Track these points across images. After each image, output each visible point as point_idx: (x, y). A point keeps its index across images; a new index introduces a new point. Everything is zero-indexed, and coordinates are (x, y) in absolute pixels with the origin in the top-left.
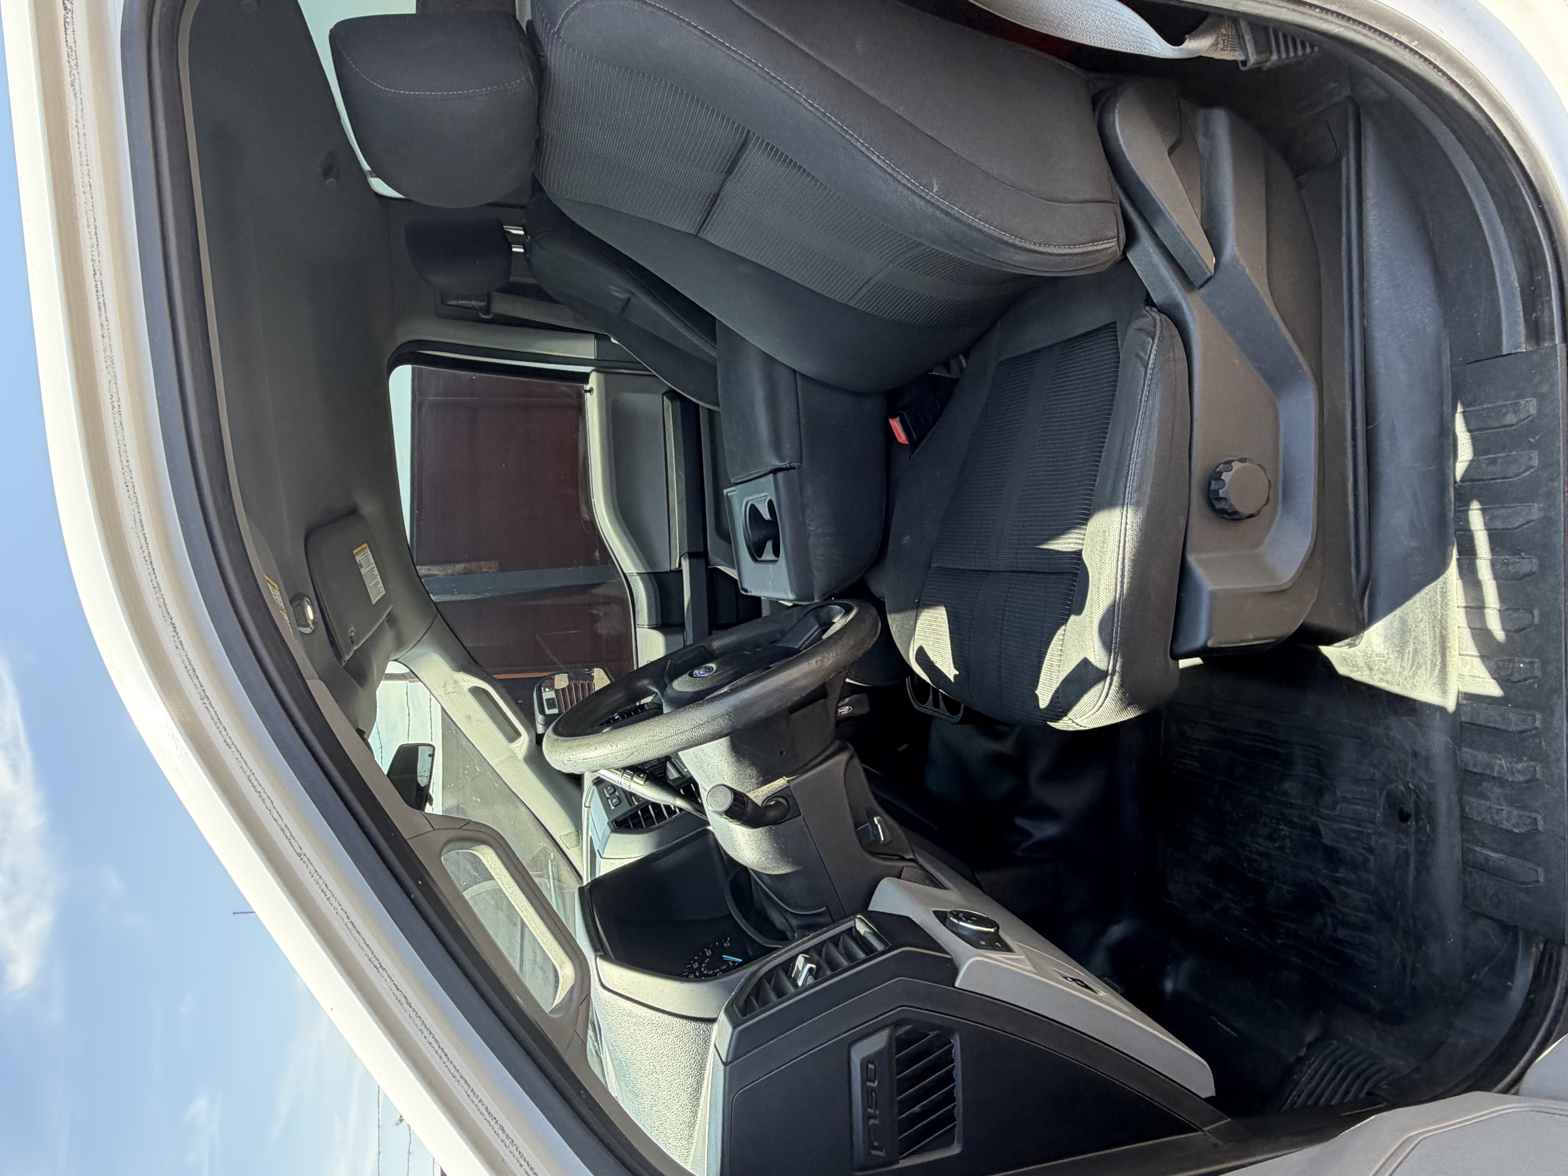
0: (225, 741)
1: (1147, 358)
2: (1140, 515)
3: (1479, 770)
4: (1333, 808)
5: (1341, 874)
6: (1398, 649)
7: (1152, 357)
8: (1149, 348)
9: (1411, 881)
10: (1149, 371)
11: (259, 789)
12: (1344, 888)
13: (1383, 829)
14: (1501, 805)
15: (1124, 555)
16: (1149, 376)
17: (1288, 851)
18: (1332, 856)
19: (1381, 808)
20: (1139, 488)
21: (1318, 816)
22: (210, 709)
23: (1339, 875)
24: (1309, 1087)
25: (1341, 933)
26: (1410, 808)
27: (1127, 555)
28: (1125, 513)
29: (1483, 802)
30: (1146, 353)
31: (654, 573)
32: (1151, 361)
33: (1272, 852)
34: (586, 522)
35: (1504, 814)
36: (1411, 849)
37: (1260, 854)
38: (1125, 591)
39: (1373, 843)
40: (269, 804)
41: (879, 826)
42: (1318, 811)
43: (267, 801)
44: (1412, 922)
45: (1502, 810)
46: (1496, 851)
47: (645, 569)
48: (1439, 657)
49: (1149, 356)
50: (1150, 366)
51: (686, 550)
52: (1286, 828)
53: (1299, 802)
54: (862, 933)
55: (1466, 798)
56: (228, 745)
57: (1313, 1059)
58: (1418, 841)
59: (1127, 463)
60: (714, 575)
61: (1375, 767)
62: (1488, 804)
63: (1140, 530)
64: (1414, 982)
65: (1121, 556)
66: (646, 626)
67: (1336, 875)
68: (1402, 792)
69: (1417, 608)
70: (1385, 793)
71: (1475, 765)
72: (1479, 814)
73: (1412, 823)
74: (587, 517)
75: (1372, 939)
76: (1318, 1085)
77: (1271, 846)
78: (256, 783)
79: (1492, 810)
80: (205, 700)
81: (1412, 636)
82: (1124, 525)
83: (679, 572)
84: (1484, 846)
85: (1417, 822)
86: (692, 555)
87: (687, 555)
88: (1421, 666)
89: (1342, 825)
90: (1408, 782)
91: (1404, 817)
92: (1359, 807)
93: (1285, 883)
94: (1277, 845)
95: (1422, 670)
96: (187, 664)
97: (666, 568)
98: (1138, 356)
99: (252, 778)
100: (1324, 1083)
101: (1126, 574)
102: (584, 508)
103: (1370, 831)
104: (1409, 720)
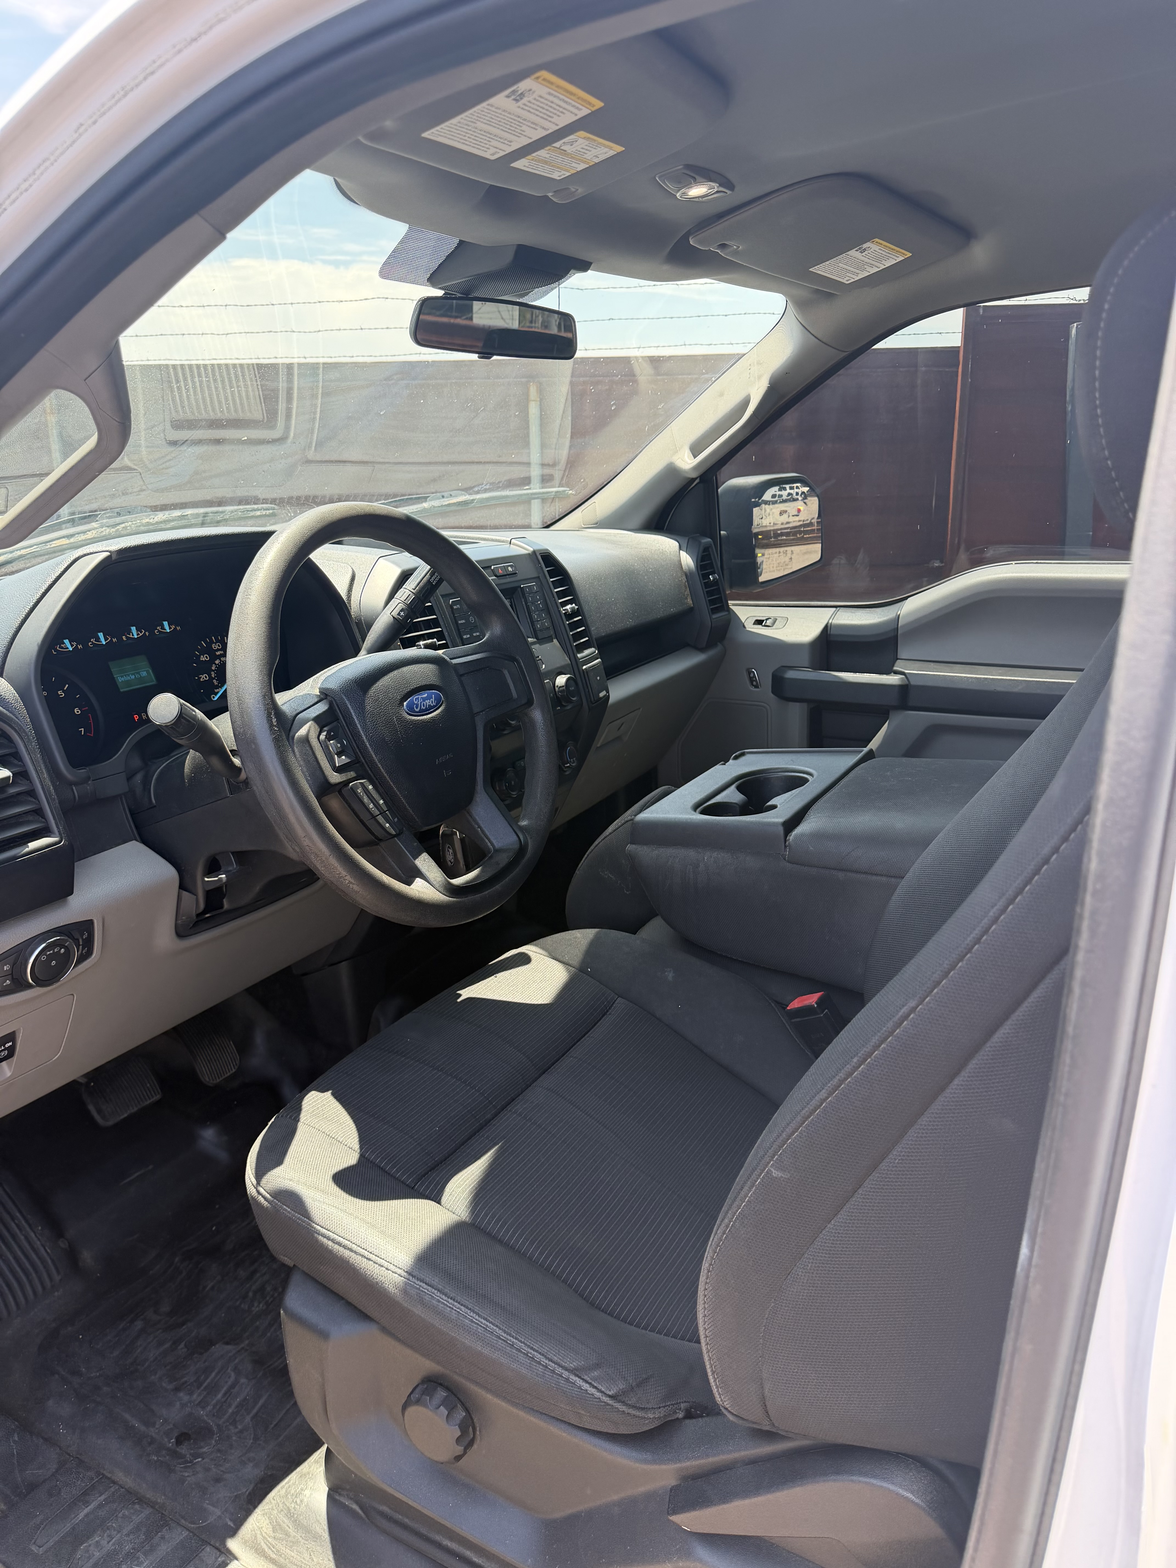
0: (82, 125)
1: (586, 1377)
2: (391, 1289)
3: (156, 1539)
4: (235, 1369)
5: (182, 1348)
6: (296, 1516)
7: (586, 1386)
8: (600, 1387)
9: (127, 1416)
10: (566, 1374)
11: (38, 172)
12: (167, 1345)
13: (188, 1410)
14: (114, 1544)
15: (355, 1252)
16: (559, 1370)
17: (238, 1303)
18: (203, 1345)
19: (205, 1418)
20: (422, 1301)
21: (243, 1348)
22: (113, 101)
23: (182, 1345)
24: (22, 1238)
25: (139, 1324)
26: (184, 1450)
27: (353, 1255)
28: (399, 1271)
29: (130, 1528)
30: (595, 1379)
31: (896, 638)
32: (579, 1382)
33: (248, 1286)
34: (982, 551)
35: (104, 1542)
36: (152, 1431)
37: (254, 1272)
38: (320, 1237)
39: (181, 1394)
40: (24, 187)
41: (216, 879)
42: (247, 1350)
43: (27, 184)
44: (99, 1399)
45: (108, 1542)
46: (87, 1515)
47: (903, 626)
48: (273, 1556)
49: (587, 1382)
50: (573, 1378)
51: (912, 683)
52: (257, 1309)
53: (269, 1334)
54: (29, 844)
55: (148, 1511)
56: (78, 128)
57: (49, 1250)
58: (152, 1441)
59: (459, 1299)
60: (881, 714)
61: (241, 1432)
62: (125, 1531)
63: (377, 1283)
64: (57, 1376)
65: (354, 1247)
66: (830, 621)
67: (184, 1343)
68: (202, 1447)
69: (323, 1560)
70: (215, 1429)
71: (163, 1538)
72: (124, 1516)
73: (171, 1443)
74: (990, 553)
75: (116, 1353)
76: (20, 1247)
77: (254, 1288)
78: (42, 168)
79: (115, 1532)
80: (122, 93)
81: (301, 1539)
82: (386, 1264)
83: (888, 671)
84: (100, 1506)
85: (168, 1449)
86: (904, 690)
87: (907, 682)
88: (274, 1532)
89: (216, 1371)
90: (203, 1459)
91: (182, 1438)
92: (220, 1396)
93: (213, 1288)
94: (251, 1294)
95: (270, 1531)
96: (158, 64)
97: (903, 653)
98: (597, 1366)
99: (47, 164)
100: (19, 1253)
101: (336, 1247)
102: (1002, 550)
103: (195, 1396)
104: (246, 1491)
